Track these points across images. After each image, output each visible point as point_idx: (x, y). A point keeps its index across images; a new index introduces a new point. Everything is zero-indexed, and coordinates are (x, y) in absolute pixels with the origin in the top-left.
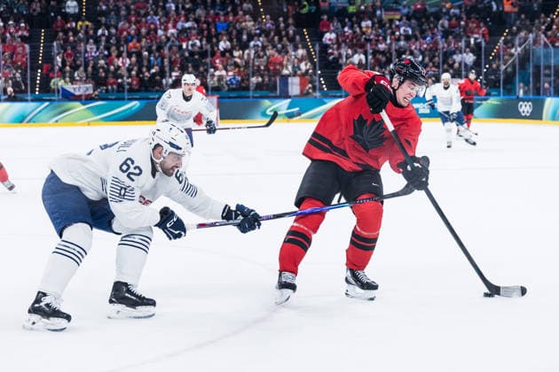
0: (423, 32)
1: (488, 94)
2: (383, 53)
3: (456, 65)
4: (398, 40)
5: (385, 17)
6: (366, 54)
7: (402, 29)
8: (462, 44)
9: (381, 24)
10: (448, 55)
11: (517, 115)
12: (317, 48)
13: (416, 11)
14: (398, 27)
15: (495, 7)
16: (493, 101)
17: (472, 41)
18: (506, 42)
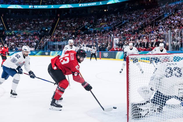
0: (26, 38)
1: (39, 51)
2: (18, 43)
3: (33, 45)
4: (21, 40)
5: (18, 35)
6: (14, 43)
7: (22, 38)
8: (34, 41)
9: (17, 37)
10: (31, 43)
11: (45, 55)
12: (4, 42)
13: (24, 34)
14: (21, 38)
15: (40, 34)
16: (40, 52)
17: (36, 40)
18: (43, 40)
